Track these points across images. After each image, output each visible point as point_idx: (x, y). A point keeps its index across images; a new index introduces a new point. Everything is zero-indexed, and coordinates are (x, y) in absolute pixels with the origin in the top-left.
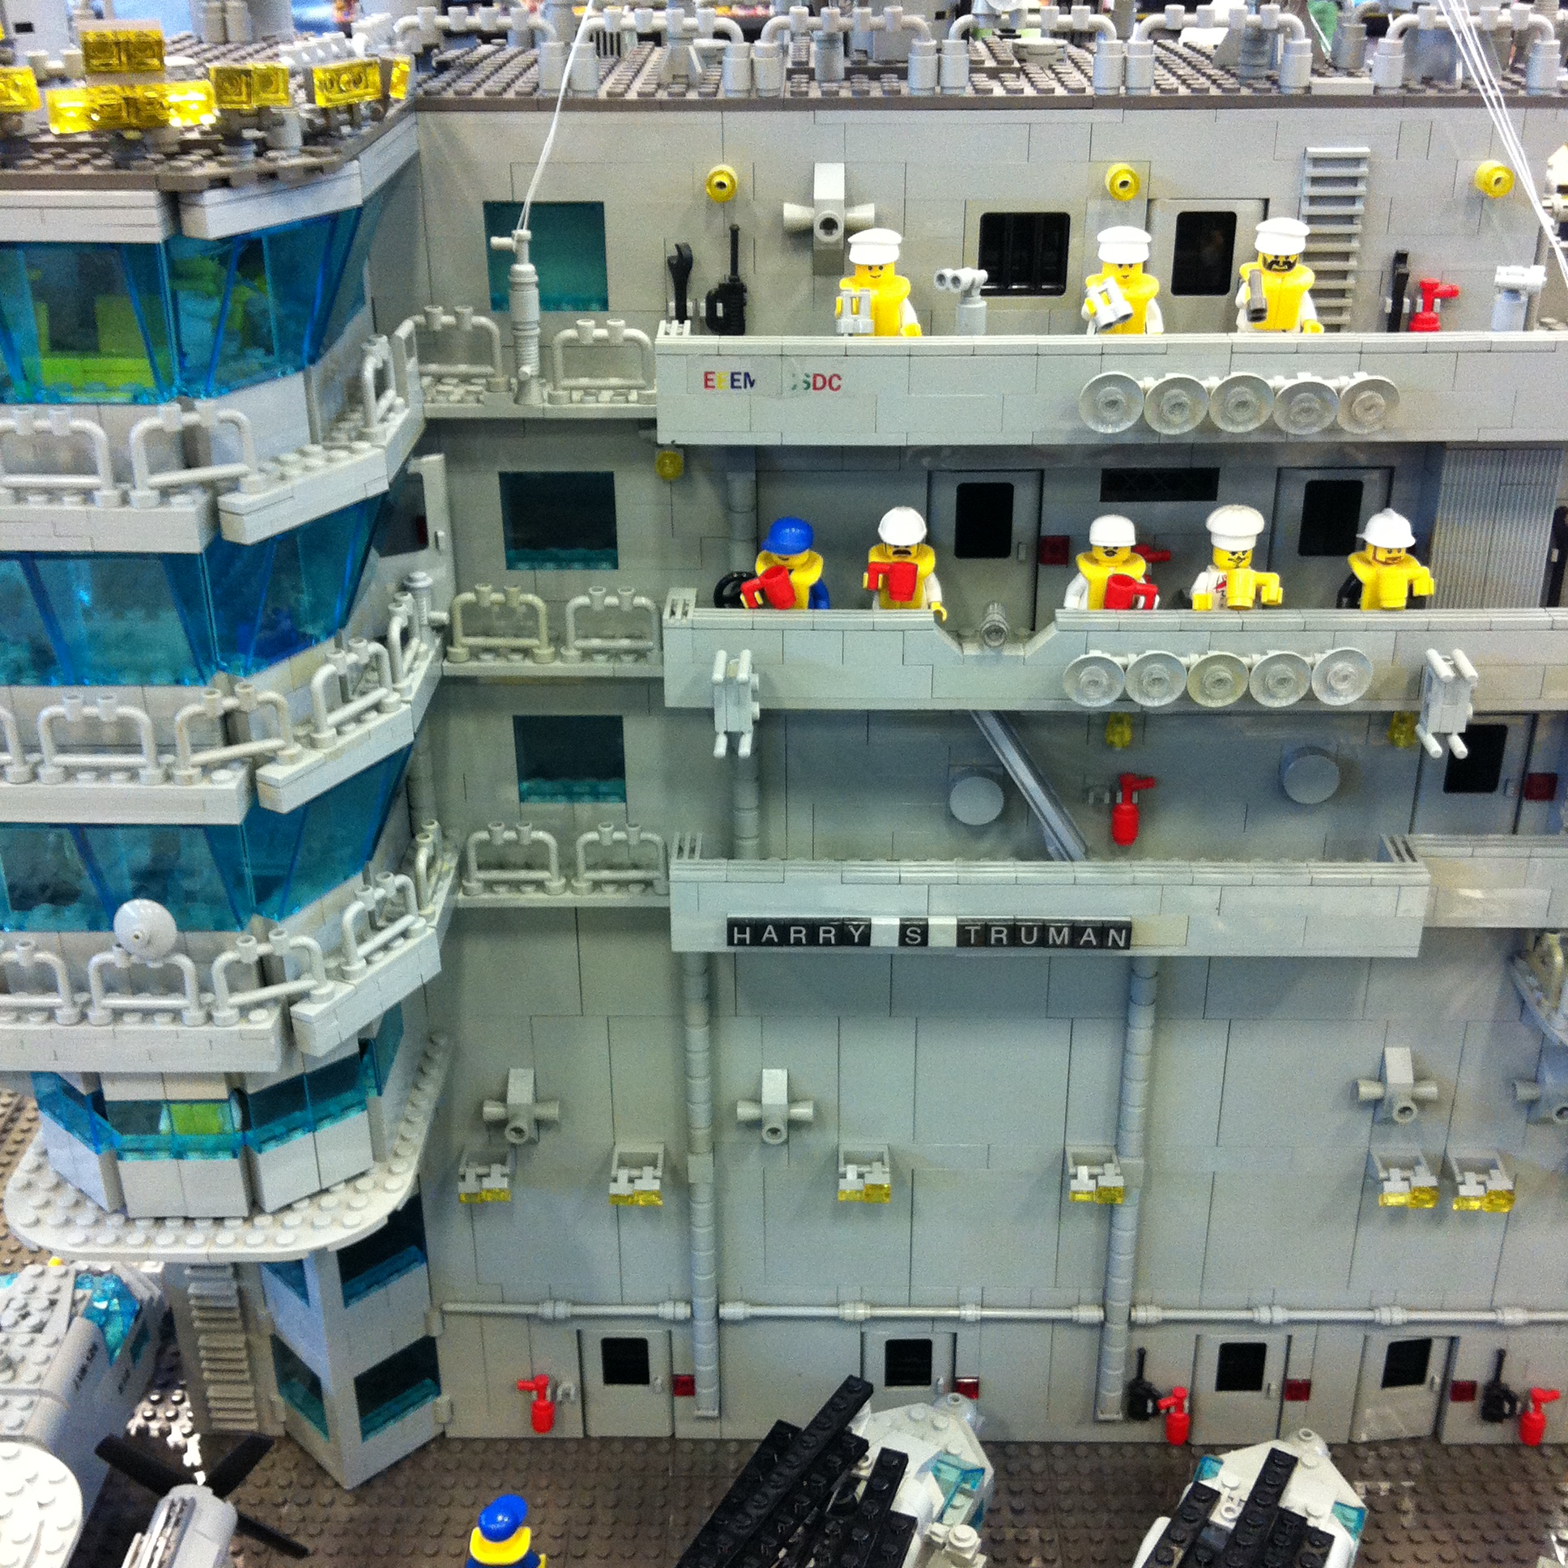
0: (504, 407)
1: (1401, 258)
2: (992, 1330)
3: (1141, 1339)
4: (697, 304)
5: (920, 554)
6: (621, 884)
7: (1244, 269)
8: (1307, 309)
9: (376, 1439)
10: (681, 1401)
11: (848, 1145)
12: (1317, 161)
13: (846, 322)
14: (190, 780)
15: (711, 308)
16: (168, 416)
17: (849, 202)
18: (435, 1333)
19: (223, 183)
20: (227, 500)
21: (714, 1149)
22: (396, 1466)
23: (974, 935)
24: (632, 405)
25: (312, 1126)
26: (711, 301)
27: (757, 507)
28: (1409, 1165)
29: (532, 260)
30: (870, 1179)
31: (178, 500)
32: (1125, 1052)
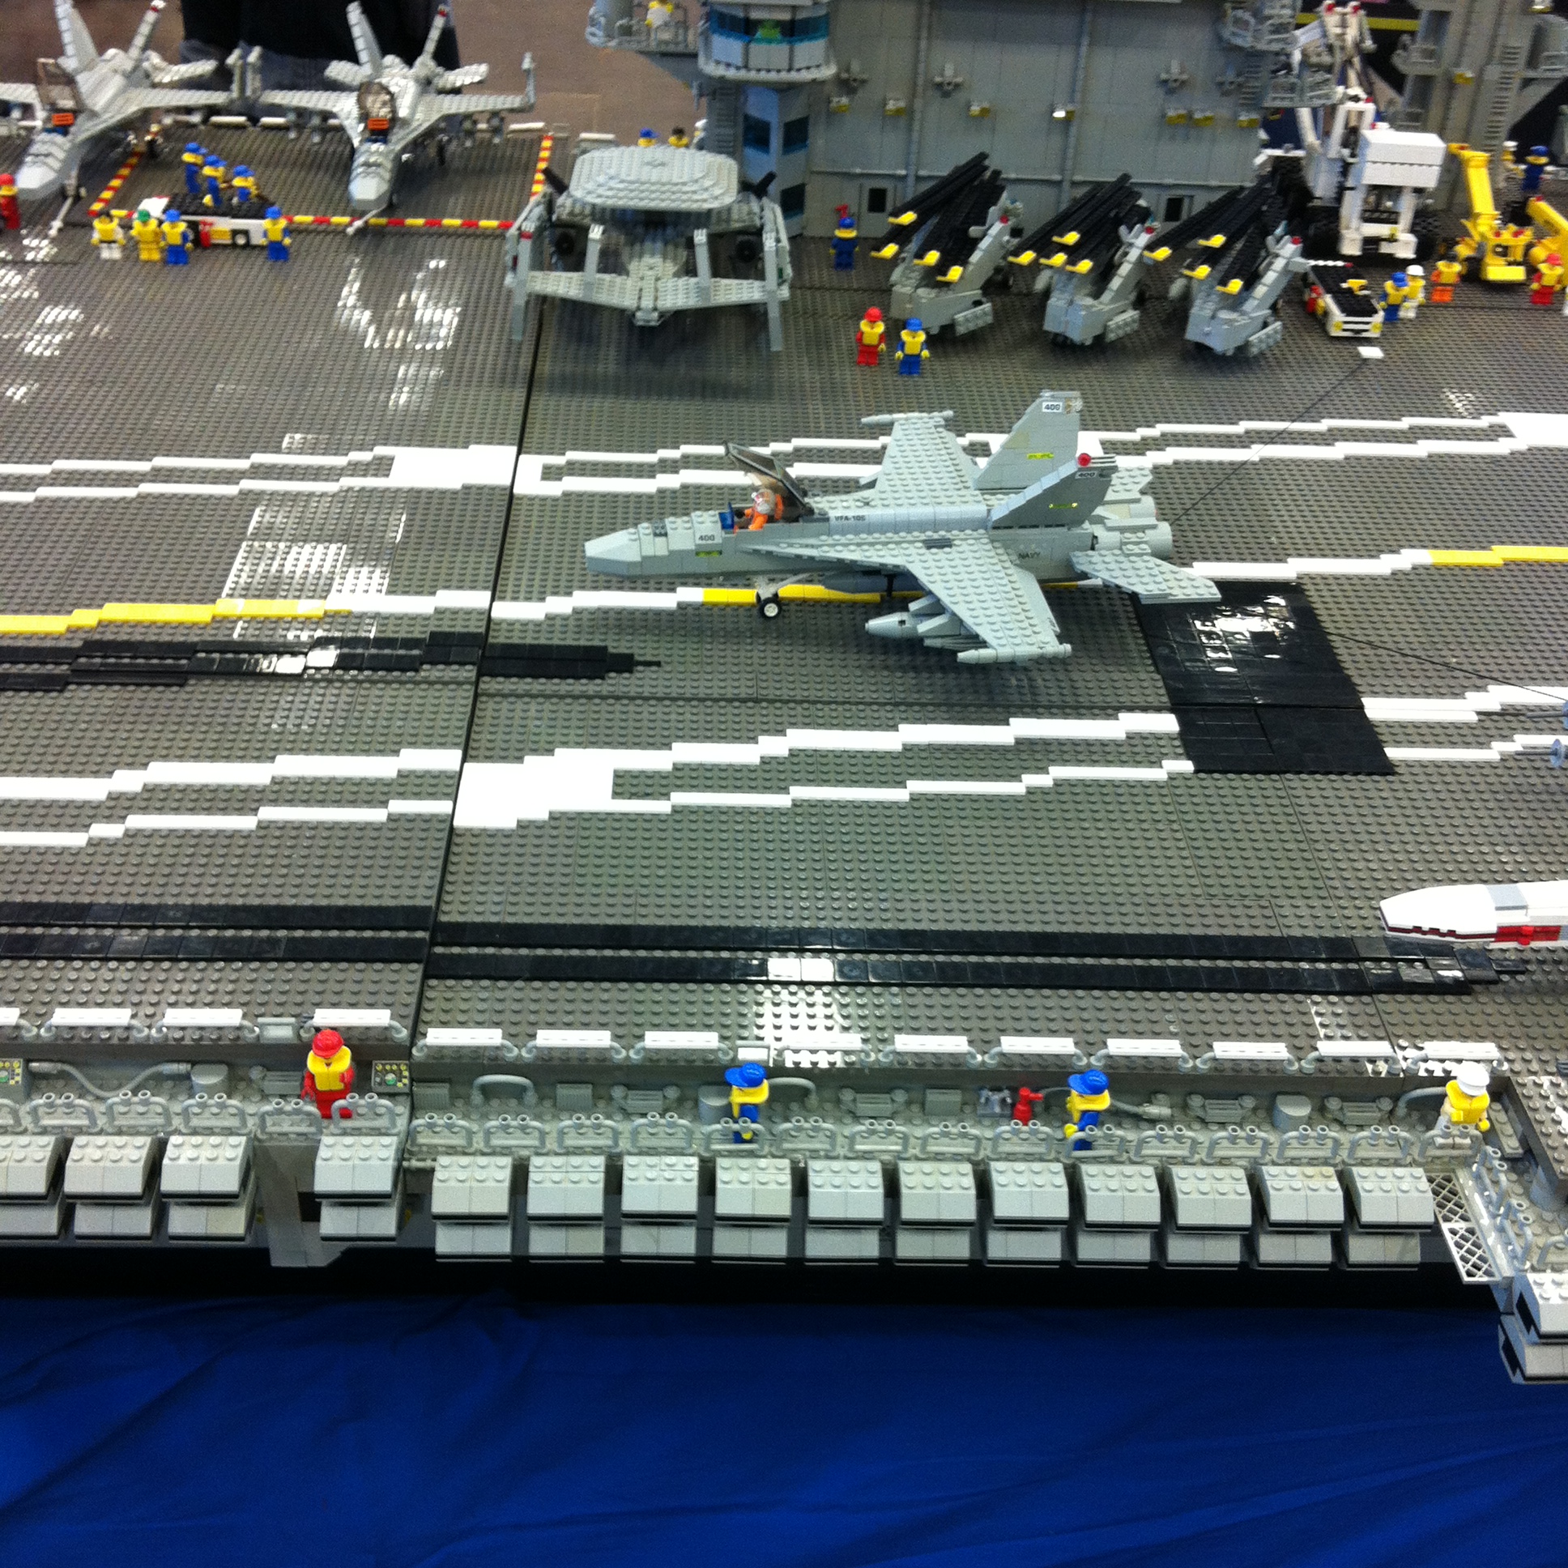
3: (1076, 191)
11: (975, 94)
18: (806, 181)
21: (924, 96)
28: (1175, 107)
30: (984, 106)
32: (1078, 55)
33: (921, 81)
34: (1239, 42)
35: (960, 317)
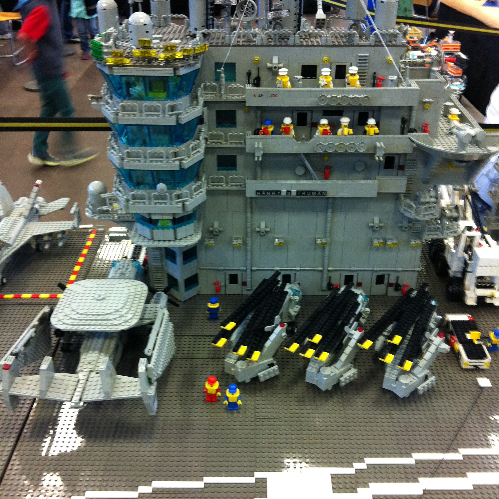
0: (218, 99)
1: (375, 73)
2: (302, 272)
3: (330, 274)
4: (252, 81)
5: (291, 125)
6: (236, 186)
7: (347, 75)
8: (358, 83)
9: (187, 292)
10: (244, 287)
11: (276, 236)
12: (360, 56)
13: (278, 85)
14: (171, 163)
15: (254, 82)
16: (171, 103)
17: (279, 63)
18: (198, 273)
19: (182, 66)
20: (180, 116)
21: (251, 236)
22: (190, 299)
23: (299, 193)
24: (240, 99)
25: (185, 225)
26: (254, 80)
27: (261, 117)
28: (378, 239)
29: (224, 74)
30: (280, 241)
31: (173, 116)
32: (327, 218)
33: (249, 230)
34: (408, 215)
35: (260, 374)
